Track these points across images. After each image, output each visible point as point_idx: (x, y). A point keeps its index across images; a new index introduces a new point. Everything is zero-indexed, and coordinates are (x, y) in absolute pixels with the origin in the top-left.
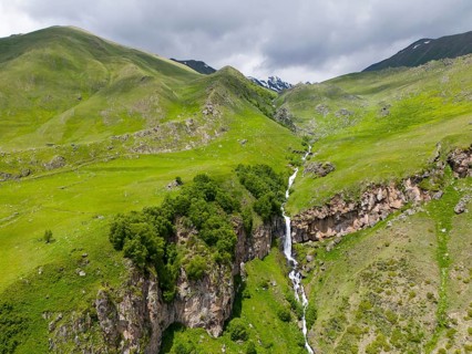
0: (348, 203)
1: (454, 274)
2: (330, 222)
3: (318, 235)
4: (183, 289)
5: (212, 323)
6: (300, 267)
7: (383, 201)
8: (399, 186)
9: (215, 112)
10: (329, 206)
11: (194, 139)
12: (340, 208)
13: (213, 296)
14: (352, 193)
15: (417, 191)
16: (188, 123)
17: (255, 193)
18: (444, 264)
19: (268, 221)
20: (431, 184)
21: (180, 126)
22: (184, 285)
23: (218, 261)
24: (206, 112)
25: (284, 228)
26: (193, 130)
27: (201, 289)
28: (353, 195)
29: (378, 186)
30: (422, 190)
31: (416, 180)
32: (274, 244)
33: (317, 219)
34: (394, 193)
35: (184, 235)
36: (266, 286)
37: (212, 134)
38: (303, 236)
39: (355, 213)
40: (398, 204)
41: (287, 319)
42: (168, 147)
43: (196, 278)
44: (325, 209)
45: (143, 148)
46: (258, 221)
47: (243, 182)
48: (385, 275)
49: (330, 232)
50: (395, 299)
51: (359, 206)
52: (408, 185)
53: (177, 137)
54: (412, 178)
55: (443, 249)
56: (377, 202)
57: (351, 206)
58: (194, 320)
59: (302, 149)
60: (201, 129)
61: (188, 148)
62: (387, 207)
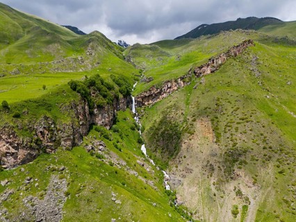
0: (157, 89)
1: (190, 106)
2: (150, 97)
3: (146, 104)
4: (95, 111)
5: (106, 125)
6: (138, 115)
7: (170, 88)
8: (176, 81)
9: (93, 54)
10: (150, 91)
11: (84, 66)
12: (155, 91)
13: (106, 115)
14: (159, 85)
15: (182, 83)
16: (80, 59)
17: (119, 85)
18: (187, 104)
19: (125, 96)
20: (187, 80)
21: (76, 60)
22: (96, 110)
23: (108, 103)
24: (88, 53)
25: (132, 101)
26: (83, 62)
27: (102, 112)
28: (159, 86)
29: (169, 81)
30: (184, 82)
31: (182, 78)
32: (127, 107)
33: (146, 96)
34: (174, 84)
35: (94, 93)
36: (125, 119)
37: (93, 65)
38: (140, 104)
39: (160, 93)
40: (176, 88)
41: (134, 129)
42: (71, 69)
43: (100, 107)
44: (148, 92)
45: (58, 69)
46: (121, 96)
47: (114, 80)
48: (169, 110)
49: (150, 102)
50: (171, 116)
51: (161, 90)
52: (179, 81)
53: (74, 65)
54: (181, 78)
55: (188, 100)
56: (168, 88)
57: (159, 90)
58: (100, 123)
59: (139, 74)
60: (86, 62)
61: (81, 70)
62: (172, 90)
